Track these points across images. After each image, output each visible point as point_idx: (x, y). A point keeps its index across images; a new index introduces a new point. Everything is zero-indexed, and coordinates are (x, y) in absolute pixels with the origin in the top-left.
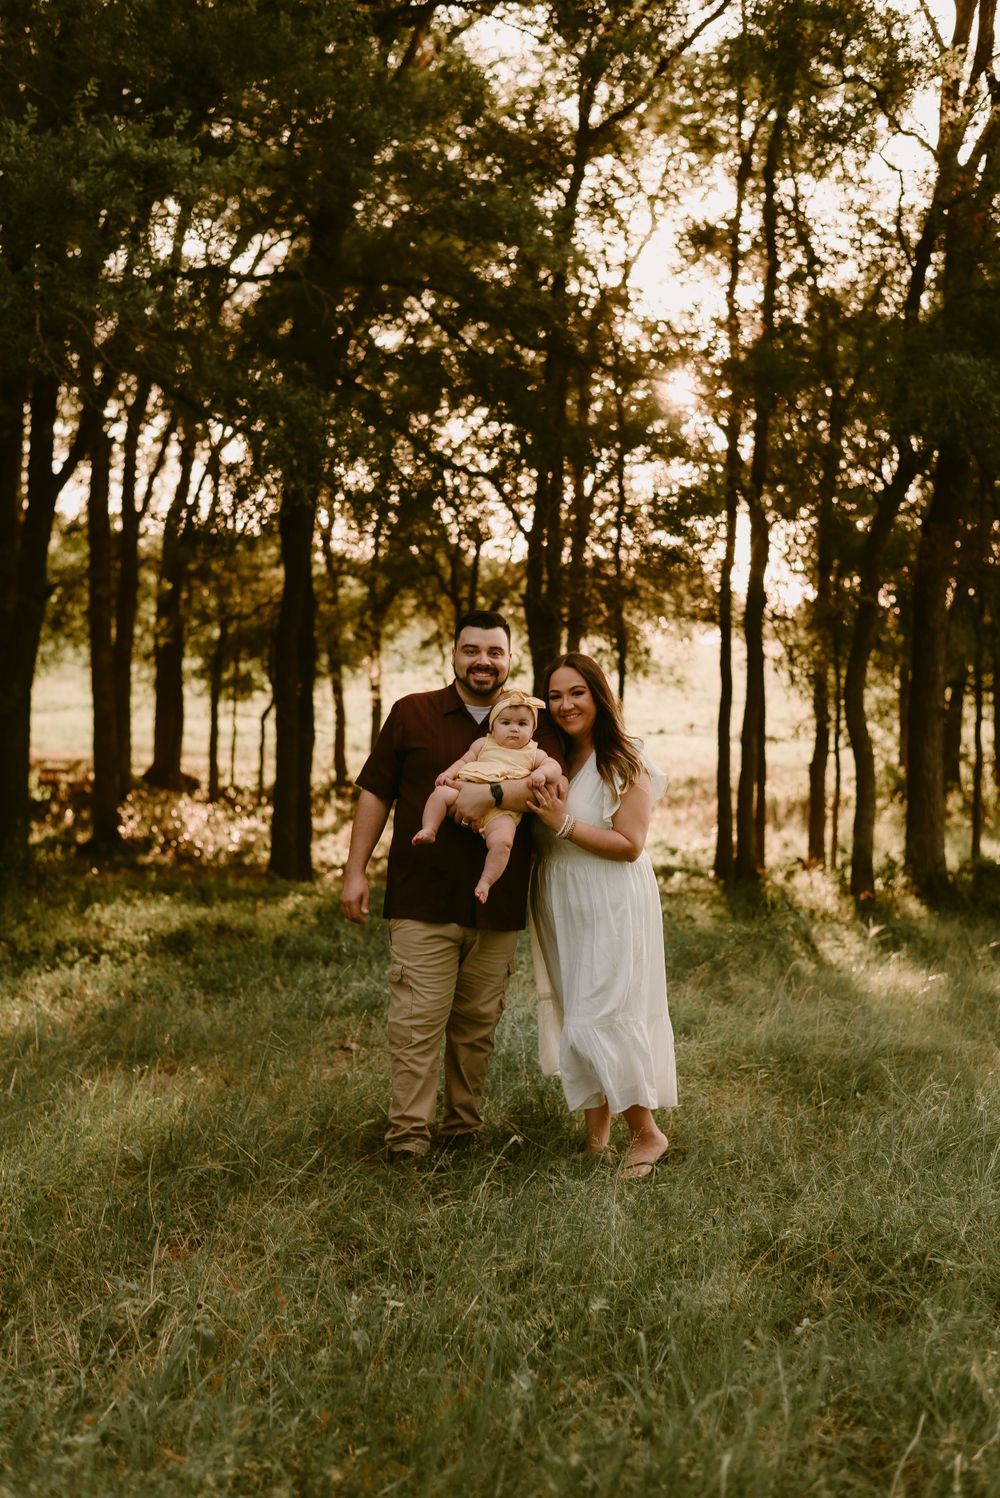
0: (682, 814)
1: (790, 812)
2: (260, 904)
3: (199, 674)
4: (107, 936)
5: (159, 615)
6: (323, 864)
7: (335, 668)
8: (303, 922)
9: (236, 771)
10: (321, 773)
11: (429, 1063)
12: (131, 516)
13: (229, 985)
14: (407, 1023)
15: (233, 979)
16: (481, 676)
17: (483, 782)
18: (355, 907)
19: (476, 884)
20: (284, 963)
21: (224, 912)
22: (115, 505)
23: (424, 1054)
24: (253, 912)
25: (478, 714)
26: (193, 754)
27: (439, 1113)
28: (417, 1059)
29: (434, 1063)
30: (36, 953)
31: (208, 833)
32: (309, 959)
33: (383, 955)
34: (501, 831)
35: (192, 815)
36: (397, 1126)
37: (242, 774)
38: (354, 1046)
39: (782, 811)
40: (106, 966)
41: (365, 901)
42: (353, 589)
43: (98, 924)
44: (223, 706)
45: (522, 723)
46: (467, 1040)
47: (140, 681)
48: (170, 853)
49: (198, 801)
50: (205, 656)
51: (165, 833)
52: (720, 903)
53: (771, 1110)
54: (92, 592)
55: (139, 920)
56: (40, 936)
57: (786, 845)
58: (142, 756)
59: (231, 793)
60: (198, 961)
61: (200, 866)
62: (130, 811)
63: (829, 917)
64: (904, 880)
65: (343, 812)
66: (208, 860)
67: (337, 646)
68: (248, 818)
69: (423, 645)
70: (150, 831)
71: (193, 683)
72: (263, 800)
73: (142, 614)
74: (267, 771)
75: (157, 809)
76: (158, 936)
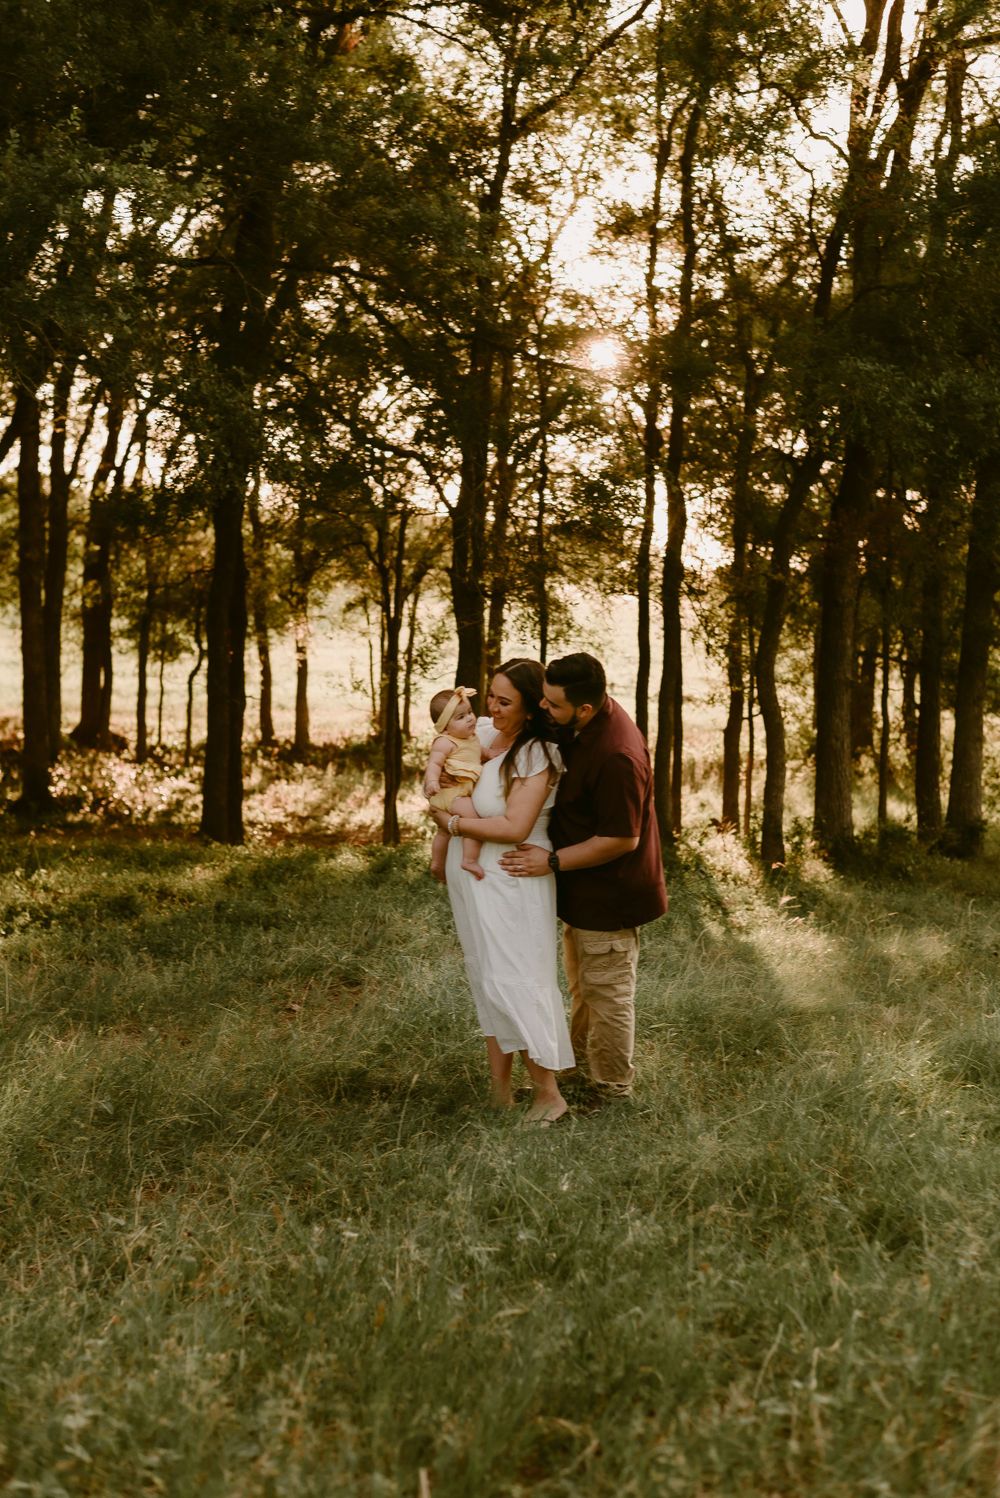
1: (706, 775)
3: (128, 634)
4: (55, 900)
5: (87, 576)
6: (252, 824)
7: (261, 629)
8: (240, 887)
9: (164, 729)
10: (250, 735)
12: (61, 480)
13: (176, 950)
15: (179, 943)
20: (226, 928)
21: (164, 878)
22: (44, 468)
26: (120, 713)
31: (137, 791)
32: (249, 923)
35: (121, 775)
37: (169, 733)
38: (296, 1007)
39: (699, 772)
40: (57, 933)
42: (280, 554)
43: (45, 888)
44: (152, 668)
47: (70, 640)
48: (100, 811)
49: (126, 761)
50: (132, 616)
51: (94, 790)
53: (678, 1068)
54: (20, 554)
55: (84, 885)
57: (703, 805)
58: (71, 716)
59: (159, 752)
60: (144, 926)
61: (130, 825)
62: (60, 771)
63: (739, 880)
64: (813, 843)
65: (270, 771)
66: (137, 819)
67: (264, 608)
68: (177, 778)
69: (349, 608)
70: (80, 789)
71: (121, 642)
72: (191, 759)
73: (70, 576)
74: (194, 730)
75: (86, 768)
76: (105, 901)
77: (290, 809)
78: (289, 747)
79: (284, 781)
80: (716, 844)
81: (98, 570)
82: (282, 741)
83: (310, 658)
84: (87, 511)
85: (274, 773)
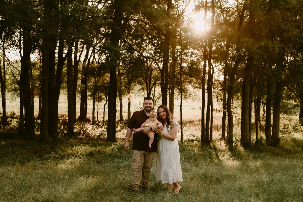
0: (197, 128)
2: (106, 147)
3: (91, 96)
4: (77, 153)
5: (82, 83)
6: (118, 138)
7: (120, 96)
8: (115, 151)
9: (98, 117)
10: (117, 118)
11: (139, 175)
12: (76, 62)
13: (102, 162)
14: (135, 168)
15: (102, 161)
16: (148, 108)
17: (148, 127)
18: (127, 148)
20: (112, 158)
21: (99, 148)
24: (105, 148)
25: (148, 115)
27: (141, 184)
28: (137, 174)
29: (140, 175)
30: (64, 156)
32: (117, 158)
33: (131, 157)
34: (152, 135)
35: (89, 127)
36: (134, 186)
37: (100, 118)
38: (126, 173)
39: (219, 127)
40: (78, 159)
41: (128, 147)
43: (75, 150)
44: (96, 103)
46: (146, 171)
48: (84, 135)
49: (90, 124)
50: (91, 92)
51: (83, 131)
52: (200, 148)
54: (67, 78)
55: (83, 150)
56: (64, 153)
57: (219, 135)
58: (78, 114)
59: (97, 122)
60: (95, 158)
61: (91, 138)
62: (76, 126)
63: (223, 151)
64: (240, 143)
65: (122, 127)
66: (93, 137)
67: (121, 90)
68: (101, 128)
69: (140, 90)
70: (80, 130)
71: (89, 98)
72: (104, 124)
73: (78, 83)
74: (105, 117)
75: (81, 126)
76: (87, 153)
78: (126, 121)
79: (125, 129)
80: (219, 143)
81: (84, 82)
82: (125, 120)
83: (131, 101)
84: (82, 69)
85: (123, 127)
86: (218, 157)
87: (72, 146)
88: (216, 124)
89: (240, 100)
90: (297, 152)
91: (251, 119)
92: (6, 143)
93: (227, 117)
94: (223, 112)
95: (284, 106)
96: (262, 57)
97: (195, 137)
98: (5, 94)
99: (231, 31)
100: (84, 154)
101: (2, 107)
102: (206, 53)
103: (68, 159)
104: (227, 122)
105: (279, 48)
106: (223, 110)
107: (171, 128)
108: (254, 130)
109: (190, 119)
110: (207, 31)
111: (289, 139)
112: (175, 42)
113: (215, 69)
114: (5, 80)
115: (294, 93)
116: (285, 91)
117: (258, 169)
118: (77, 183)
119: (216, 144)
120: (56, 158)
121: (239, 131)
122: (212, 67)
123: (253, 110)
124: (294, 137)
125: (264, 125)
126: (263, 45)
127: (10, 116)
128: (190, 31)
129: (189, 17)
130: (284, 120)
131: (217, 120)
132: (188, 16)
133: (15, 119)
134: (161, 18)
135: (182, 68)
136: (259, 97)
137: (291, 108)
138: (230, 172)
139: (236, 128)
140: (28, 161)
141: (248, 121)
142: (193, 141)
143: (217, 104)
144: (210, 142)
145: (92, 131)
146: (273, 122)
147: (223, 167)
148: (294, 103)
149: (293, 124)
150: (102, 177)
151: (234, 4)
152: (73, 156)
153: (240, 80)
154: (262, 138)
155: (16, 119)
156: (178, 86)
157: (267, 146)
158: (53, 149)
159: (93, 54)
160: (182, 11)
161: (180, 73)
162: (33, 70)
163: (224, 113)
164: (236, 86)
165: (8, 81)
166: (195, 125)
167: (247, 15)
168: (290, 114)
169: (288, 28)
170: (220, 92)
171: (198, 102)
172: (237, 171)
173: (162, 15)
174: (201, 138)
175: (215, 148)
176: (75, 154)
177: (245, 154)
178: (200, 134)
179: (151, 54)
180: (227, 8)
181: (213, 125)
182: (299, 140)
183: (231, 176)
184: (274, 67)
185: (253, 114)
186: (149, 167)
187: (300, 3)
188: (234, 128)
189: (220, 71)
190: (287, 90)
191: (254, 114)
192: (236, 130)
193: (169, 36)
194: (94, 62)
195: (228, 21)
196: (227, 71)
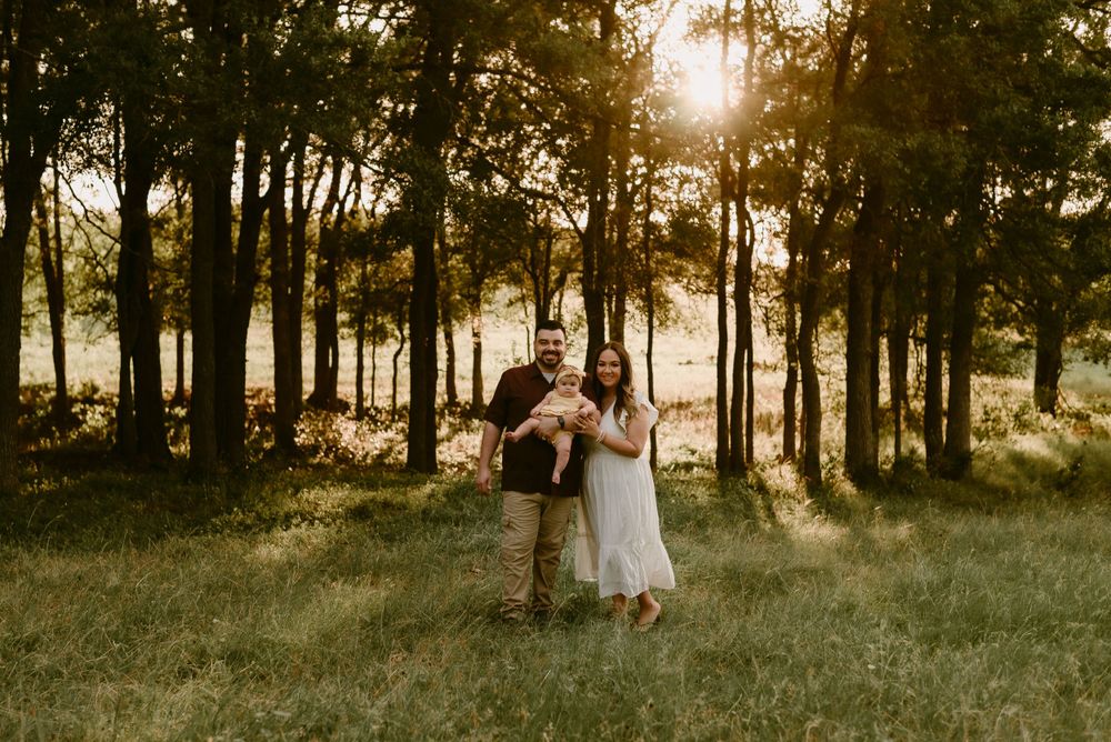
0: (701, 425)
2: (408, 489)
3: (350, 324)
4: (315, 509)
5: (318, 283)
6: (442, 463)
7: (447, 322)
8: (437, 500)
9: (375, 395)
10: (441, 398)
11: (525, 570)
12: (300, 214)
13: (398, 537)
14: (513, 548)
16: (550, 357)
17: (553, 416)
18: (484, 487)
19: (552, 474)
20: (430, 524)
21: (383, 494)
23: (522, 565)
24: (405, 494)
25: (549, 377)
28: (518, 568)
29: (527, 570)
30: (274, 520)
32: (445, 522)
34: (564, 443)
35: (346, 429)
36: (507, 605)
37: (380, 398)
38: (478, 570)
39: (774, 421)
40: (320, 528)
41: (490, 482)
43: (308, 501)
44: (367, 350)
45: (573, 384)
46: (545, 558)
48: (331, 456)
49: (349, 418)
50: (351, 311)
51: (326, 441)
52: (715, 486)
55: (335, 499)
56: (275, 509)
57: (776, 446)
58: (309, 387)
59: (373, 412)
60: (375, 523)
61: (354, 465)
62: (302, 426)
63: (788, 495)
64: (842, 470)
65: (455, 425)
66: (359, 461)
67: (448, 304)
68: (386, 430)
69: (511, 303)
70: (316, 440)
71: (344, 331)
72: (397, 417)
73: (306, 282)
74: (398, 396)
75: (320, 424)
76: (348, 509)
77: (470, 453)
78: (468, 407)
79: (465, 433)
80: (776, 471)
81: (326, 278)
82: (463, 403)
83: (483, 341)
84: (318, 235)
85: (458, 426)
86: (771, 515)
87: (297, 490)
88: (764, 412)
89: (841, 329)
90: (1028, 496)
91: (878, 391)
92: (78, 482)
93: (799, 386)
94: (786, 369)
95: (985, 348)
96: (910, 188)
97: (697, 454)
98: (63, 323)
99: (810, 102)
100: (337, 513)
101: (53, 368)
102: (730, 178)
103: (288, 528)
104: (801, 405)
105: (966, 156)
106: (786, 365)
107: (629, 418)
108: (888, 427)
109: (679, 398)
110: (732, 106)
111: (1001, 456)
112: (627, 142)
113: (758, 228)
114: (63, 275)
115: (1018, 305)
116: (986, 300)
117: (900, 550)
118: (326, 602)
119: (764, 475)
120: (248, 528)
121: (839, 432)
122: (747, 225)
123: (885, 362)
124: (1017, 448)
125: (920, 410)
126: (916, 146)
127: (80, 397)
128: (674, 104)
129: (671, 60)
130: (985, 393)
131: (768, 397)
132: (667, 54)
133: (96, 406)
134: (582, 66)
135: (650, 228)
136: (904, 318)
137: (1008, 354)
138: (813, 560)
139: (830, 424)
140: (159, 537)
141: (868, 397)
142: (688, 467)
143: (766, 343)
144: (746, 469)
145: (358, 441)
146: (950, 401)
147: (789, 546)
148: (1016, 337)
149: (1016, 408)
150: (403, 583)
151: (819, 16)
152: (304, 520)
153: (842, 265)
154: (913, 451)
155: (102, 407)
156: (640, 287)
157: (931, 476)
158: (234, 497)
159: (354, 184)
160: (646, 41)
161: (644, 245)
162: (155, 241)
163: (792, 373)
164: (826, 284)
165: (70, 281)
166: (696, 416)
167: (862, 52)
168: (1005, 372)
169: (995, 92)
170: (778, 305)
171: (705, 340)
172: (834, 556)
173: (584, 55)
174: (717, 458)
175: (762, 488)
176: (308, 513)
177: (862, 504)
178: (712, 445)
179: (546, 183)
180: (796, 29)
181: (756, 414)
182: (1035, 457)
183: (814, 572)
184: (949, 220)
185: (884, 376)
186: (555, 544)
187: (1030, 10)
188: (824, 424)
189: (776, 235)
190: (996, 296)
191: (887, 375)
192: (831, 430)
193: (608, 124)
194: (357, 212)
195: (800, 70)
196: (797, 238)
